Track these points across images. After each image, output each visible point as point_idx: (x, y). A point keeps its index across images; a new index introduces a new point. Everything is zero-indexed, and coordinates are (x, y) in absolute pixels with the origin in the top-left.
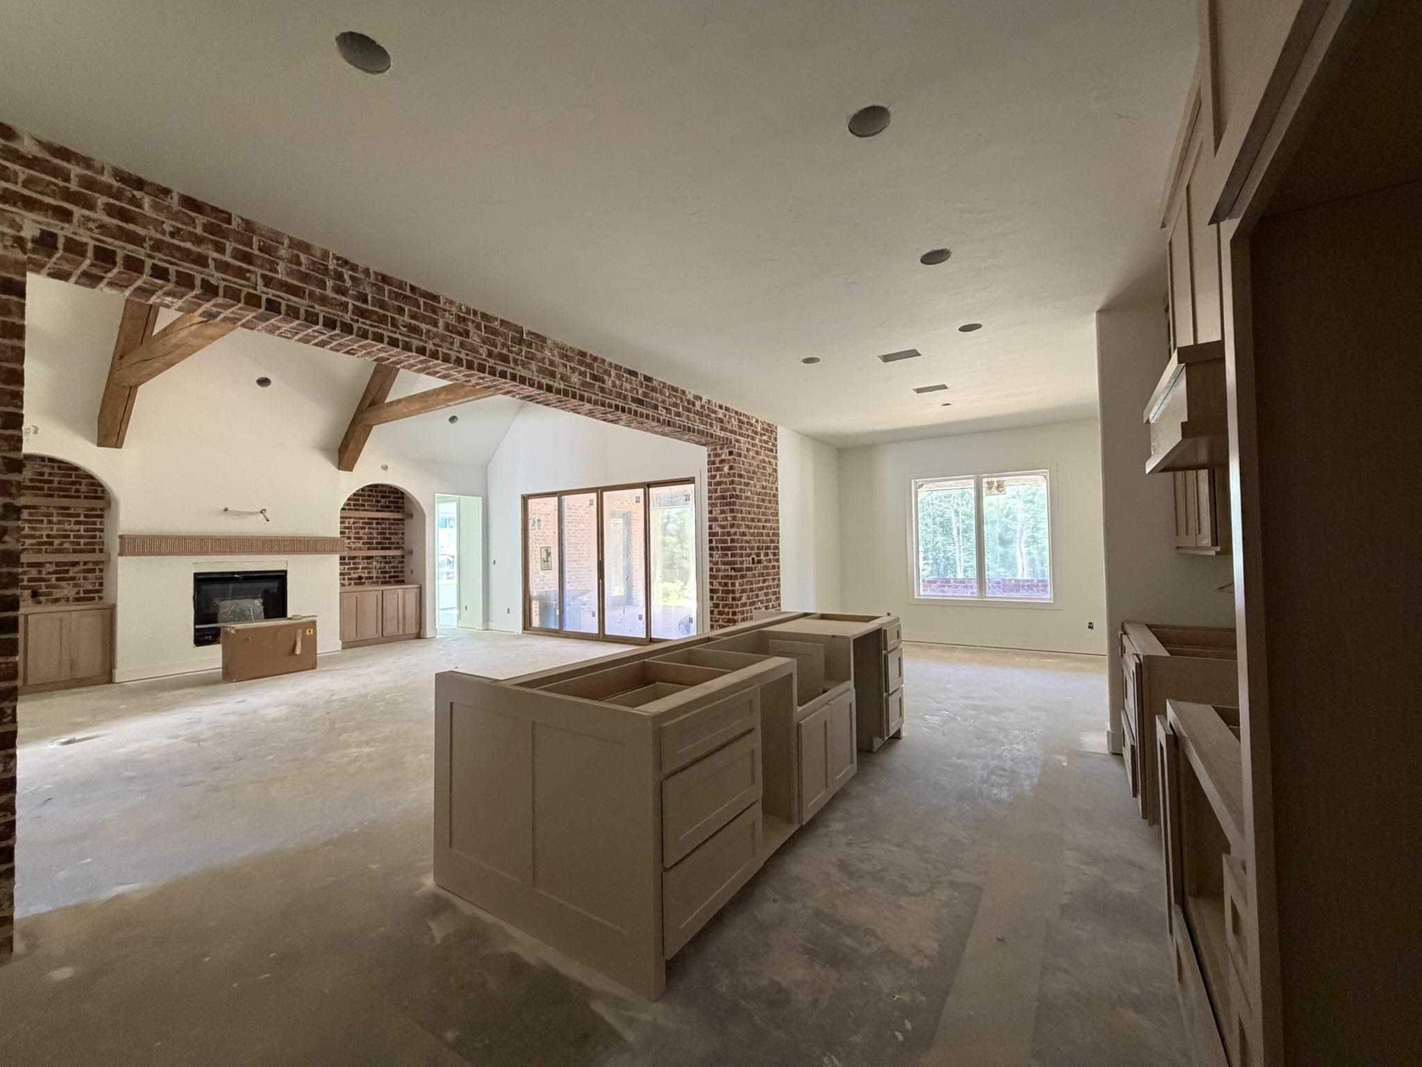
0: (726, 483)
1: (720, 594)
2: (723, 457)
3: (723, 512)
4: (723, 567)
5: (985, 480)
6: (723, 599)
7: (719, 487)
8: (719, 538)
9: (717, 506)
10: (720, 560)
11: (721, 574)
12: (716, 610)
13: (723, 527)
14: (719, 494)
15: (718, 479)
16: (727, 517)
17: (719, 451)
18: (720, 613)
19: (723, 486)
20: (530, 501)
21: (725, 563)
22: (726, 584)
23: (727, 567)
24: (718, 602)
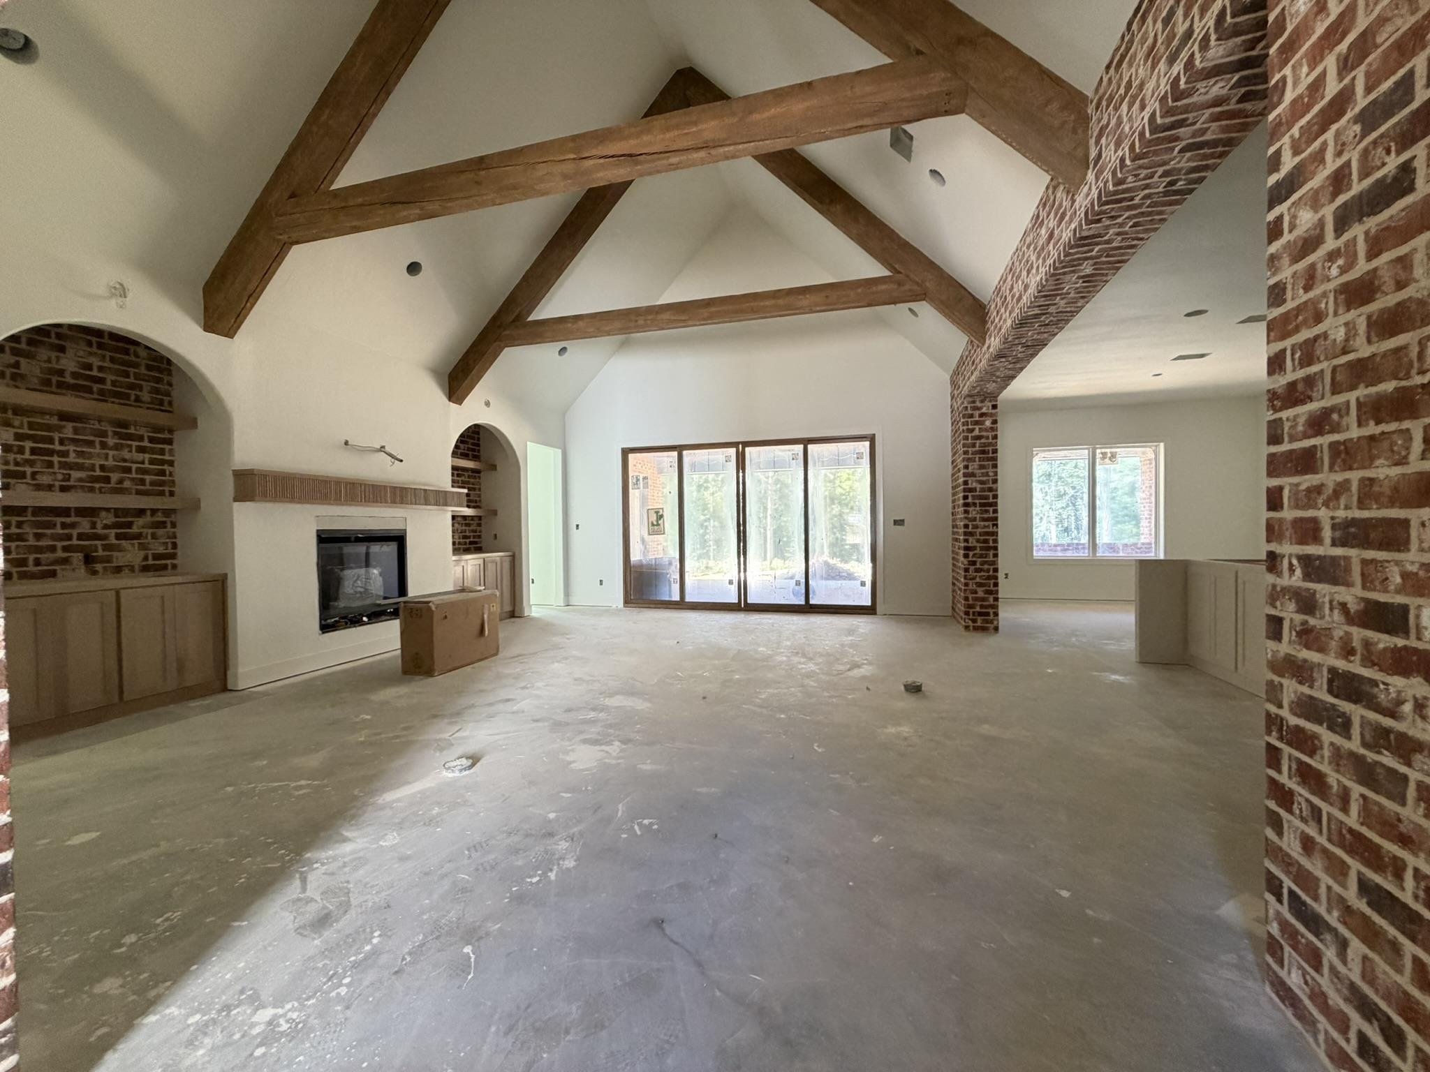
0: (987, 438)
1: (978, 551)
2: (984, 410)
3: (982, 467)
4: (982, 523)
5: (1098, 451)
6: (981, 556)
7: (978, 442)
8: (978, 493)
9: (975, 461)
10: (978, 516)
11: (979, 530)
12: (972, 568)
13: (982, 482)
14: (977, 448)
15: (976, 433)
16: (987, 473)
17: (978, 404)
18: (977, 570)
19: (983, 441)
20: (631, 456)
21: (984, 520)
22: (986, 541)
23: (986, 523)
24: (974, 559)
